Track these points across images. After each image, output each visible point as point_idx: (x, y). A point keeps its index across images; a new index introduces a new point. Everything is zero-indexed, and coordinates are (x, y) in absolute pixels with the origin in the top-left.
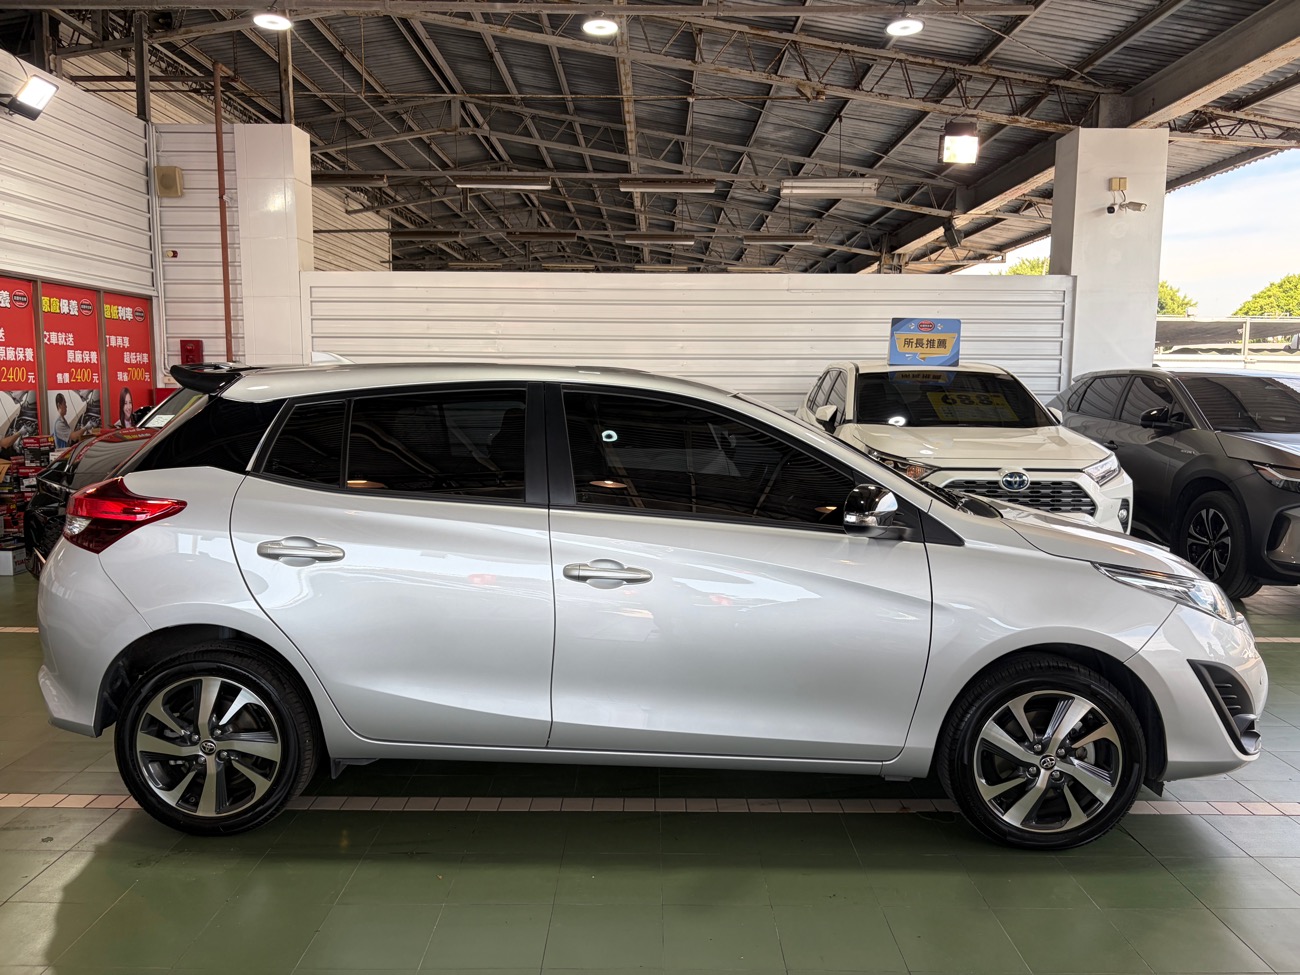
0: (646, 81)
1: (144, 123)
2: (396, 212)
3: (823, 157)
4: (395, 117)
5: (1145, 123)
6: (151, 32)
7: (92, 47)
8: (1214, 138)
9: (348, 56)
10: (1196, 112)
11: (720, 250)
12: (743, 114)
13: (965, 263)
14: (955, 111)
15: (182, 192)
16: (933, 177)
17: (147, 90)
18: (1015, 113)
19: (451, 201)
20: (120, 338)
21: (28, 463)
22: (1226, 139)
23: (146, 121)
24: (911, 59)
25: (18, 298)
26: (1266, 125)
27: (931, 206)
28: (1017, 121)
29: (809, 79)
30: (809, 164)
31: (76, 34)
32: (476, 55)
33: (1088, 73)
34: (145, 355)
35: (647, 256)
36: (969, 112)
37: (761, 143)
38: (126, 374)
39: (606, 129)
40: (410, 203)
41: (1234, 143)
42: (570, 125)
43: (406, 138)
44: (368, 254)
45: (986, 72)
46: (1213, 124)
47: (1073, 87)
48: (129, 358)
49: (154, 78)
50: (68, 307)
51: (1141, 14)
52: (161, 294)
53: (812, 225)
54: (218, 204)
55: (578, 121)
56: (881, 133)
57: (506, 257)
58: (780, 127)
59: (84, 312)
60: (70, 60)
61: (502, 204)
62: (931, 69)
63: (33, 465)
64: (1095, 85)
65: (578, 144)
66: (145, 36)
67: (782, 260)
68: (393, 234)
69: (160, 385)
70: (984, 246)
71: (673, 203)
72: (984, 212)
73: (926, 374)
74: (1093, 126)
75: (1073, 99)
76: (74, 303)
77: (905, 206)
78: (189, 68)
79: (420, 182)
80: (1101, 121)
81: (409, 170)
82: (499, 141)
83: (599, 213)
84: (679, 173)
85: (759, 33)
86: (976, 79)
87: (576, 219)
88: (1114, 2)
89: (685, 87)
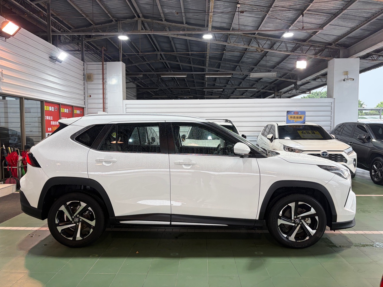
0: (212, 47)
1: (83, 62)
2: (138, 82)
3: (260, 66)
4: (142, 57)
5: (353, 57)
7: (69, 42)
8: (372, 60)
9: (132, 43)
10: (367, 54)
11: (228, 91)
12: (238, 55)
14: (300, 54)
15: (93, 80)
16: (291, 71)
17: (84, 54)
18: (316, 55)
19: (153, 79)
22: (376, 60)
24: (287, 41)
25: (56, 109)
27: (290, 78)
28: (317, 57)
29: (259, 47)
30: (256, 68)
31: (65, 39)
32: (166, 41)
33: (337, 44)
35: (206, 94)
36: (304, 55)
37: (243, 62)
39: (200, 59)
40: (142, 80)
41: (378, 61)
42: (190, 59)
44: (131, 94)
45: (308, 44)
46: (372, 56)
47: (332, 47)
49: (85, 50)
50: (66, 111)
51: (351, 29)
52: (87, 107)
53: (255, 84)
54: (102, 83)
55: (192, 58)
56: (277, 59)
57: (166, 94)
58: (248, 58)
59: (69, 112)
60: (63, 46)
61: (168, 79)
62: (293, 44)
64: (338, 47)
65: (191, 64)
66: (84, 40)
67: (245, 94)
68: (137, 89)
71: (216, 78)
72: (306, 80)
73: (296, 126)
74: (338, 58)
75: (332, 50)
76: (67, 110)
77: (282, 79)
78: (91, 47)
79: (145, 74)
80: (340, 57)
81: (143, 71)
82: (169, 63)
83: (194, 82)
84: (218, 71)
85: (246, 35)
86: (305, 46)
87: (187, 84)
88: (344, 26)
89: (223, 49)
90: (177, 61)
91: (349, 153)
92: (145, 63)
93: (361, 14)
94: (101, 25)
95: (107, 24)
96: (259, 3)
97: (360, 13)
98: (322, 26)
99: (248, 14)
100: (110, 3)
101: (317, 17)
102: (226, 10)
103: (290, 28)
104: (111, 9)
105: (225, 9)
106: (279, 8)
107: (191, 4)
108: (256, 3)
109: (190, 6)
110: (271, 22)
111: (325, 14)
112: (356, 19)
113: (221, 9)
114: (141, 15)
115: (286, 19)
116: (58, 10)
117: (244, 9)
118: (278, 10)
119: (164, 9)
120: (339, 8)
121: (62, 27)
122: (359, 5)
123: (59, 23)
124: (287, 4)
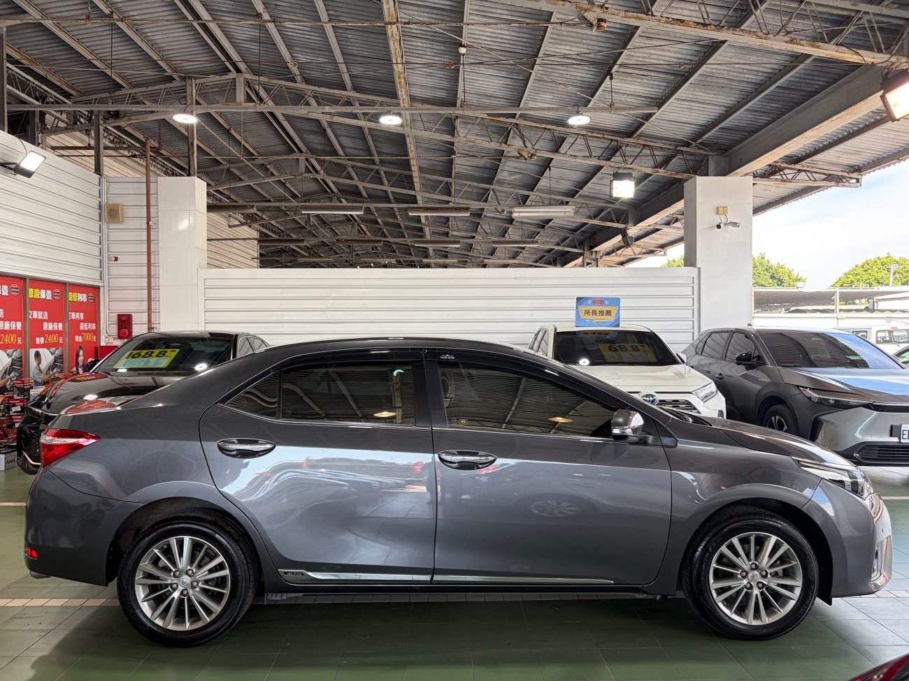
0: (425, 145)
1: (98, 176)
2: (263, 226)
3: (541, 191)
4: (263, 167)
5: (736, 173)
6: (105, 119)
7: (66, 129)
8: (782, 181)
9: (232, 132)
10: (770, 165)
11: (480, 248)
12: (488, 165)
13: (640, 256)
14: (619, 165)
15: (122, 220)
16: (613, 203)
17: (101, 156)
18: (656, 167)
19: (300, 218)
20: (78, 314)
21: (15, 397)
22: (790, 182)
23: (101, 175)
24: (590, 134)
25: (13, 290)
26: (815, 172)
27: (612, 221)
28: (658, 172)
29: (526, 147)
30: (533, 196)
31: (57, 120)
32: (315, 129)
33: (700, 143)
34: (94, 324)
35: (431, 252)
36: (628, 166)
37: (501, 183)
38: (80, 337)
39: (400, 175)
40: (271, 219)
41: (795, 184)
42: (377, 172)
43: (269, 180)
44: (244, 253)
45: (637, 142)
46: (782, 173)
47: (691, 151)
48: (83, 326)
49: (106, 148)
50: (45, 294)
51: (728, 109)
52: (106, 285)
53: (538, 233)
54: (146, 227)
55: (382, 170)
56: (577, 176)
57: (337, 253)
58: (512, 173)
59: (55, 297)
60: (52, 136)
61: (334, 220)
62: (603, 140)
63: (19, 398)
64: (705, 150)
65: (382, 184)
66: (101, 122)
67: (521, 255)
68: (259, 241)
69: (103, 344)
70: (652, 245)
71: (448, 218)
72: (647, 225)
73: (600, 332)
74: (704, 175)
75: (692, 158)
76: (49, 292)
77: (596, 222)
78: (129, 140)
79: (278, 207)
80: (710, 172)
81: (272, 200)
82: (333, 182)
83: (399, 226)
84: (448, 202)
85: (494, 118)
86: (631, 146)
87: (385, 230)
88: (710, 102)
89: (449, 150)
90: (351, 178)
91: (706, 398)
92: (270, 180)
93: (743, 75)
94: (144, 89)
95: (162, 86)
96: (512, 46)
97: (740, 73)
98: (660, 102)
99: (492, 71)
100: (161, 37)
101: (645, 81)
102: (439, 59)
103: (590, 105)
104: (165, 51)
105: (437, 59)
106: (559, 60)
107: (356, 44)
108: (503, 45)
109: (355, 48)
110: (546, 90)
111: (662, 75)
112: (733, 87)
113: (428, 57)
114: (242, 66)
115: (578, 85)
116: (33, 52)
117: (479, 58)
118: (556, 63)
119: (295, 55)
120: (691, 60)
121: (46, 91)
122: (733, 54)
123: (36, 82)
124: (572, 50)
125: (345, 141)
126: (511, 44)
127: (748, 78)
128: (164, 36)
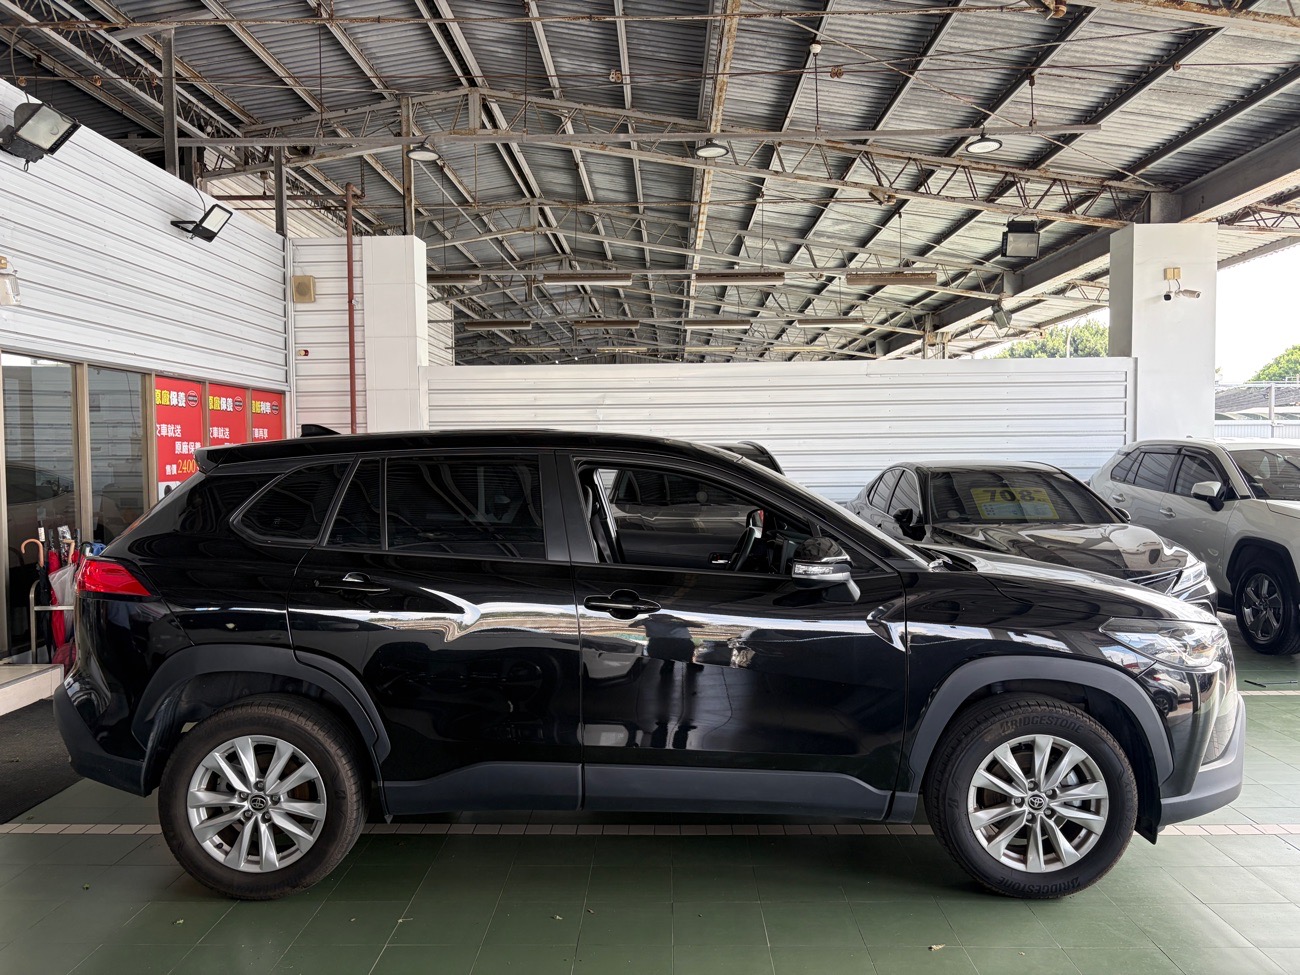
1: (281, 237)
4: (478, 217)
5: (1196, 219)
7: (234, 171)
8: (1259, 229)
9: (446, 170)
11: (765, 330)
12: (806, 211)
14: (1016, 211)
15: (314, 298)
16: (982, 264)
17: (285, 209)
20: (261, 431)
22: (1271, 230)
23: (285, 235)
24: (974, 165)
25: (191, 398)
27: (976, 288)
28: (1074, 218)
29: (881, 184)
30: (863, 254)
31: (221, 159)
33: (1141, 176)
36: (1030, 211)
37: (818, 234)
39: (674, 225)
40: (473, 293)
41: (1276, 234)
42: (639, 225)
45: (1044, 175)
46: (1257, 216)
47: (1125, 187)
49: (289, 197)
50: (225, 404)
51: (1193, 126)
52: (293, 389)
53: (857, 306)
54: (347, 307)
56: (939, 226)
58: (837, 222)
59: (236, 408)
60: (213, 182)
62: (993, 174)
64: (1146, 185)
65: (642, 240)
66: (284, 161)
67: (822, 338)
68: (455, 324)
71: (725, 287)
72: (1030, 295)
74: (1143, 222)
75: (1124, 196)
76: (230, 400)
77: (953, 291)
78: (308, 184)
80: (1153, 217)
81: (478, 265)
82: (566, 238)
83: (648, 298)
84: (732, 265)
85: (835, 145)
86: (1033, 182)
87: (626, 307)
88: (1168, 115)
89: (755, 191)
90: (596, 232)
92: (486, 237)
93: (1228, 77)
94: (342, 113)
95: (367, 109)
97: (1224, 73)
98: (1092, 116)
100: (375, 38)
101: (1077, 86)
102: (772, 61)
103: (987, 124)
104: (378, 58)
105: (768, 61)
107: (652, 43)
108: (873, 39)
109: (650, 49)
110: (921, 103)
111: (1105, 78)
112: (1209, 94)
113: (755, 59)
114: (479, 81)
116: (199, 62)
117: (831, 59)
119: (559, 60)
121: (211, 117)
122: (1221, 47)
123: (201, 106)
124: (979, 44)
125: (601, 181)
126: (885, 37)
127: (1235, 81)
128: (381, 38)
